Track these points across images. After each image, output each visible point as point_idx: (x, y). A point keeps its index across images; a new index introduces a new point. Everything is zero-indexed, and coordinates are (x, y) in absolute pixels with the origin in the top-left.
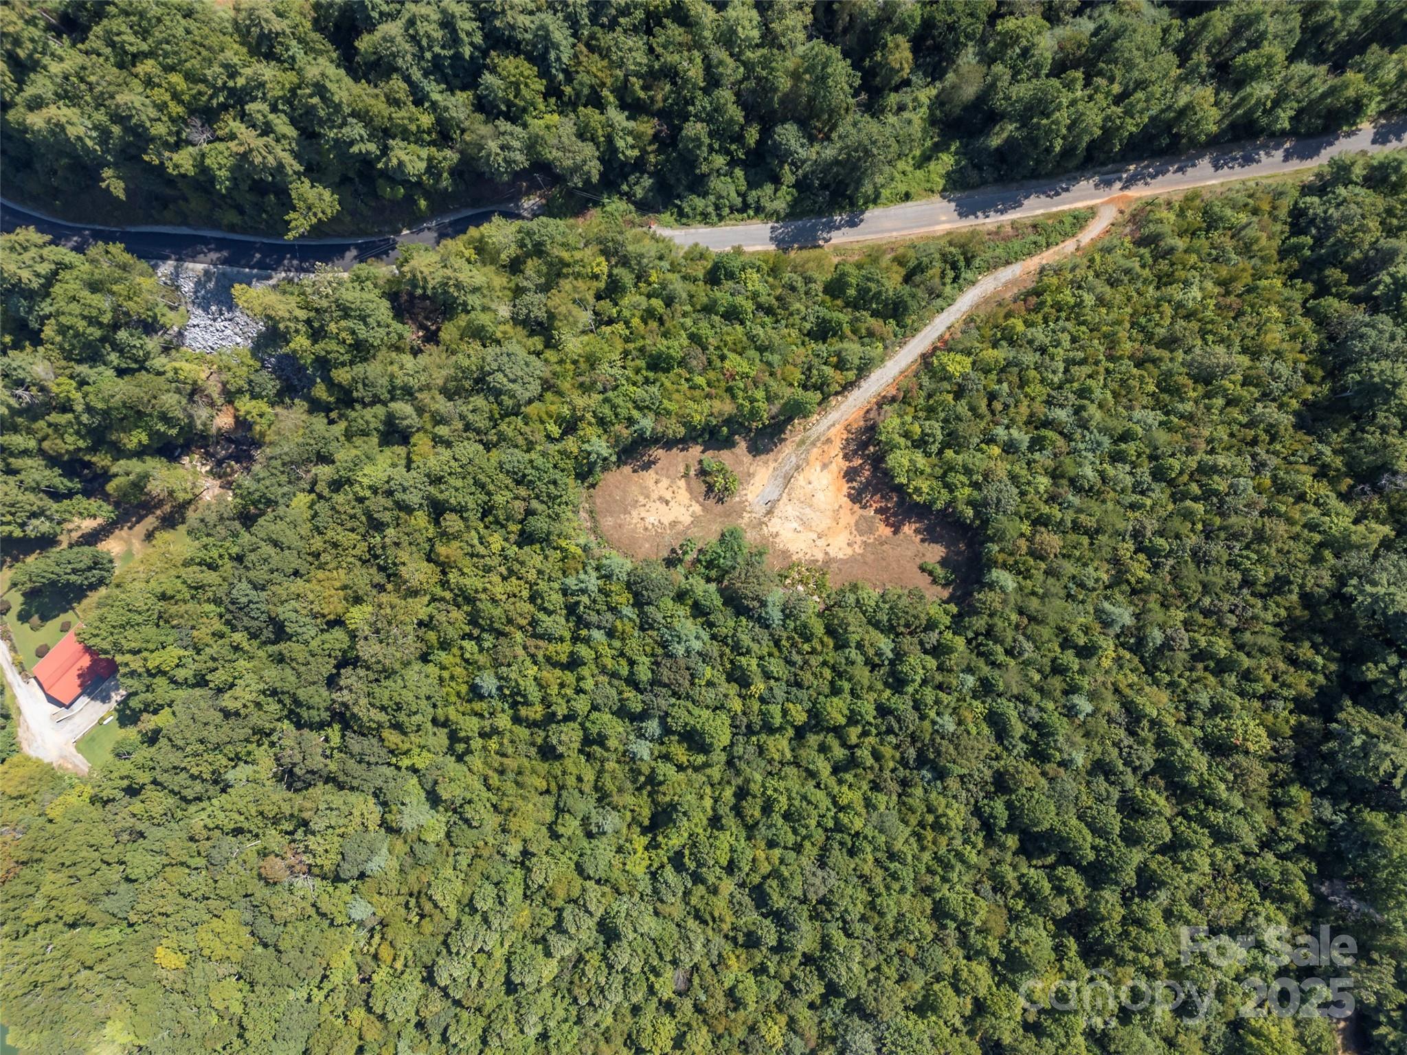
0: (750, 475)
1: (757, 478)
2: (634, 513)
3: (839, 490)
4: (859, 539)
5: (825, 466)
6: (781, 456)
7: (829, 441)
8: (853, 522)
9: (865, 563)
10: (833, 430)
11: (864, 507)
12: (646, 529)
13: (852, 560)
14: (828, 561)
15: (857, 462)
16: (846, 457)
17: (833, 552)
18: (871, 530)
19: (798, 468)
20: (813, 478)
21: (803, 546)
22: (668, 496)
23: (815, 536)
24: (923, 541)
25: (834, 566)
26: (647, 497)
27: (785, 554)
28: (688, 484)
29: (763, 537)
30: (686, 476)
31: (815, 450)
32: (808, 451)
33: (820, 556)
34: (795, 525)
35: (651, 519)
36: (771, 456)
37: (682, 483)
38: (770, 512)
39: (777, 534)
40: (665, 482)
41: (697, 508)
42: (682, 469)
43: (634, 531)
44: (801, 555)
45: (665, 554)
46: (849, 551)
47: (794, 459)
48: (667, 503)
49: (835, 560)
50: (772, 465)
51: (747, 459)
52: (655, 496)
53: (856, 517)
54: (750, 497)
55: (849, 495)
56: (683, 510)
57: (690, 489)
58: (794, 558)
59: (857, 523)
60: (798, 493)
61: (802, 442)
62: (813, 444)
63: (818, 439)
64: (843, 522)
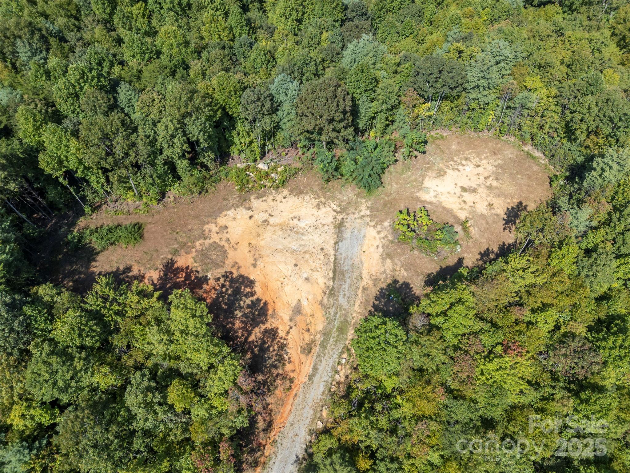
0: (388, 256)
1: (376, 256)
2: (490, 168)
3: (265, 286)
4: (215, 238)
5: (298, 310)
6: (360, 297)
7: (307, 350)
8: (231, 254)
9: (196, 217)
10: (307, 369)
11: (225, 276)
12: (466, 159)
13: (214, 214)
14: (243, 201)
15: (256, 334)
16: (272, 333)
17: (242, 213)
18: (203, 255)
19: (332, 292)
20: (307, 287)
21: (281, 206)
22: (467, 196)
23: (272, 220)
24: (128, 269)
25: (234, 198)
26: (490, 188)
27: (299, 192)
28: (456, 217)
29: (333, 198)
30: (464, 224)
31: (320, 327)
32: (330, 321)
33: (255, 203)
34: (302, 224)
35: (469, 169)
36: (374, 291)
37: (462, 215)
38: (340, 226)
39: (318, 206)
40: (482, 208)
41: (427, 197)
42: (474, 231)
43: (478, 155)
44: (279, 197)
45: (428, 147)
46: (222, 221)
47: (342, 301)
48: (464, 189)
49: (236, 206)
50: (366, 281)
51: (402, 275)
52: (483, 191)
53: (229, 263)
54: (371, 232)
55: (251, 283)
56: (439, 189)
57: (449, 211)
58: (285, 192)
59: (225, 253)
60: (318, 261)
61: (342, 330)
62: (326, 334)
63: (323, 345)
64: (244, 249)
